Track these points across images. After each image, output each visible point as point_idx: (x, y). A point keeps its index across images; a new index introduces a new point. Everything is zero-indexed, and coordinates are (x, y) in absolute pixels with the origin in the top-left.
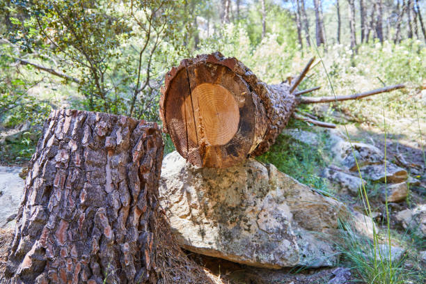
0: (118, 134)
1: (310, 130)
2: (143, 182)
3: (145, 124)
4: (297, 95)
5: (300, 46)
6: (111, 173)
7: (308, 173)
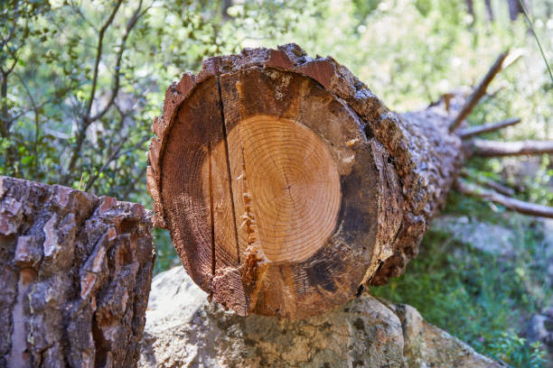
0: (49, 230)
1: (496, 220)
2: (102, 348)
3: (114, 208)
4: (465, 138)
5: (468, 19)
6: (26, 326)
7: (493, 328)
